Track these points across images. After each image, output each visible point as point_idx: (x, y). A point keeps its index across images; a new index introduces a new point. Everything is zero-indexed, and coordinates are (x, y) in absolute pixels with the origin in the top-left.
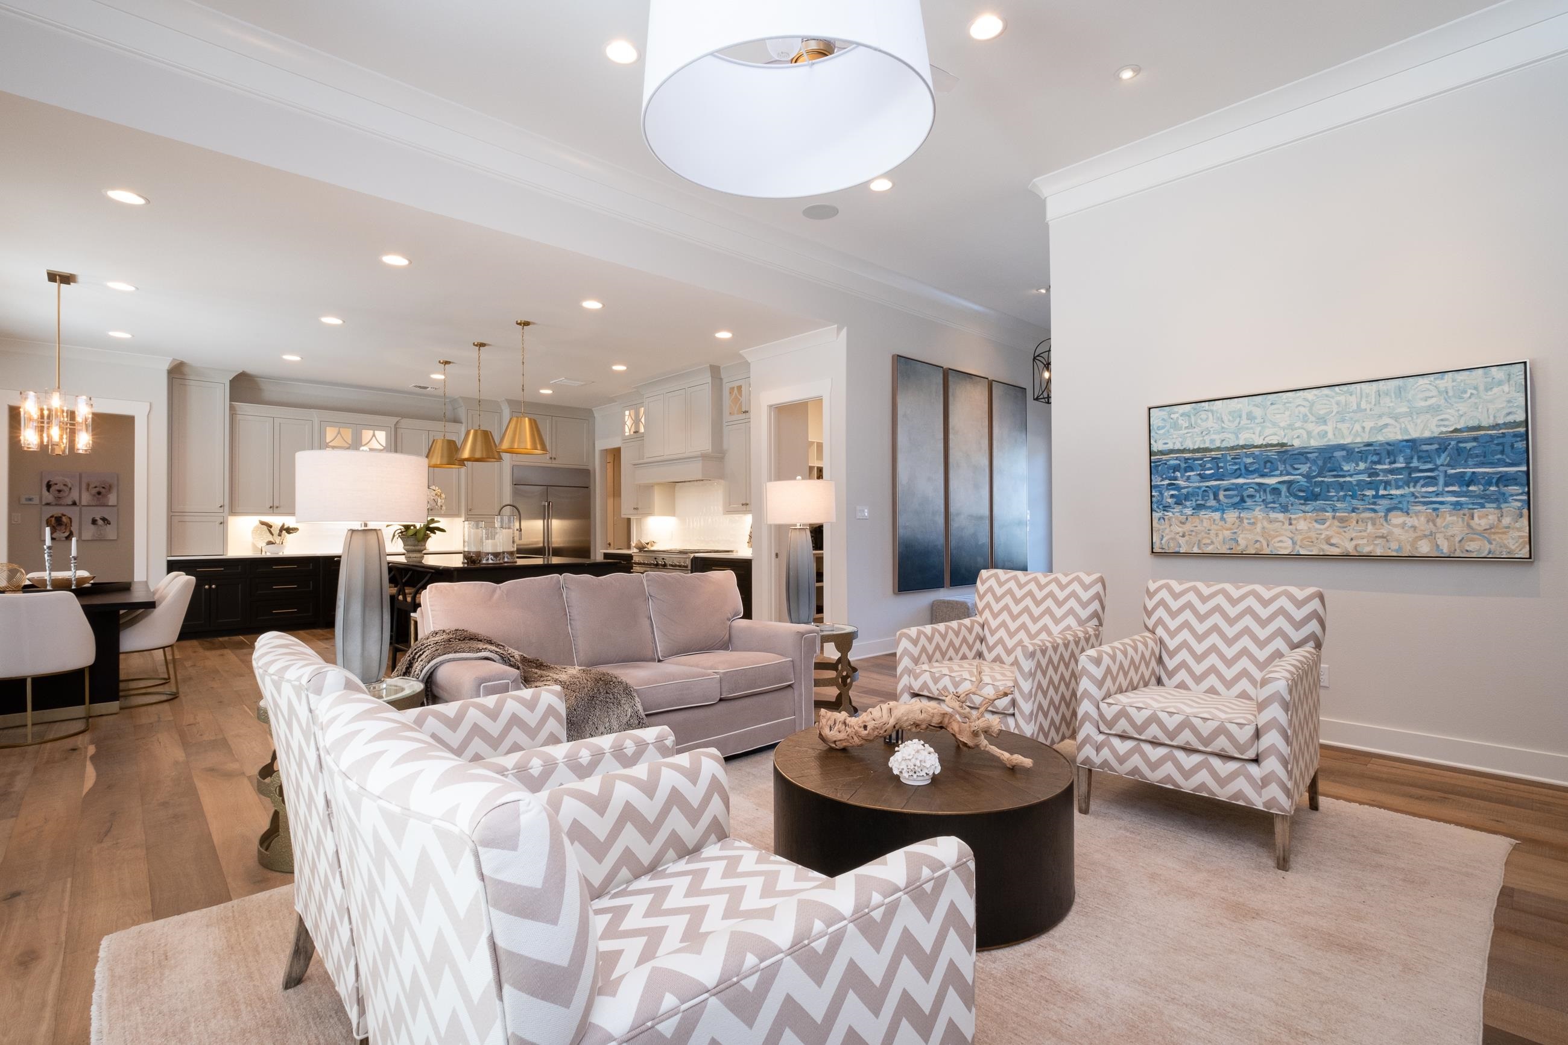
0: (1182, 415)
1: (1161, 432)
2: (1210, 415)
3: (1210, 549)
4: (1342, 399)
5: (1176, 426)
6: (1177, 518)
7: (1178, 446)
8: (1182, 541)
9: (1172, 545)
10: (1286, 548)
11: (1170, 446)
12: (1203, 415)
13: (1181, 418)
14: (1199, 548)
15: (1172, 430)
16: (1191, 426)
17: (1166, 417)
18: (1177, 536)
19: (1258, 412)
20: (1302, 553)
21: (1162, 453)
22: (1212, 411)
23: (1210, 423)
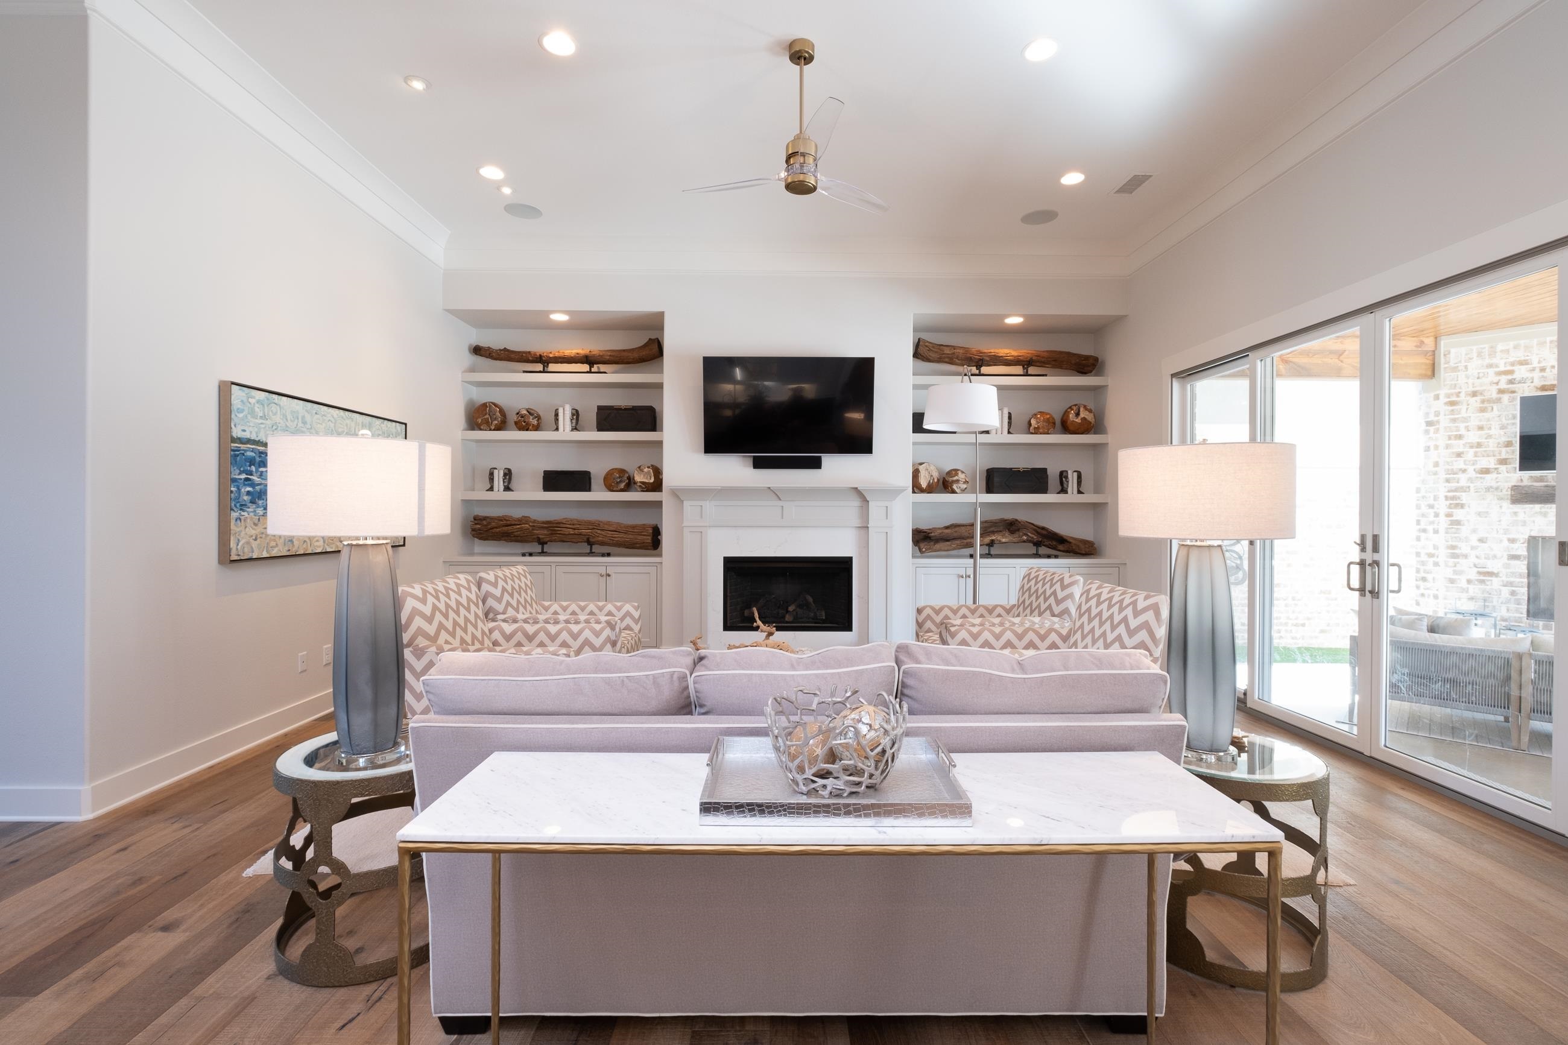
0: (258, 402)
1: (241, 415)
2: (278, 407)
3: (275, 553)
4: (348, 422)
5: (252, 412)
6: (251, 519)
7: (253, 437)
8: (254, 544)
9: (246, 550)
10: (320, 547)
11: (246, 435)
12: (274, 407)
13: (257, 405)
14: (267, 552)
15: (249, 417)
16: (264, 417)
17: (245, 399)
18: (251, 540)
19: (308, 418)
20: (329, 550)
21: (240, 440)
22: (280, 406)
23: (278, 419)
